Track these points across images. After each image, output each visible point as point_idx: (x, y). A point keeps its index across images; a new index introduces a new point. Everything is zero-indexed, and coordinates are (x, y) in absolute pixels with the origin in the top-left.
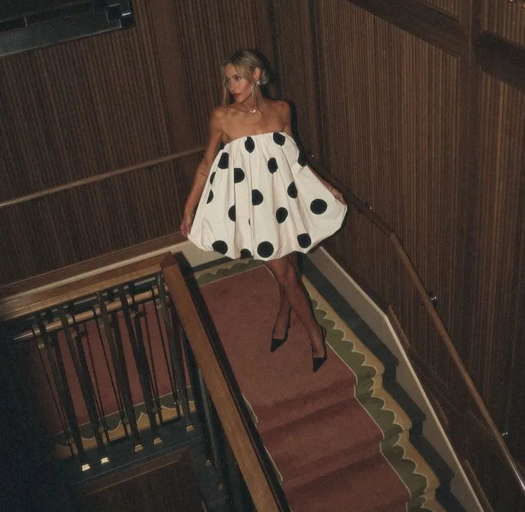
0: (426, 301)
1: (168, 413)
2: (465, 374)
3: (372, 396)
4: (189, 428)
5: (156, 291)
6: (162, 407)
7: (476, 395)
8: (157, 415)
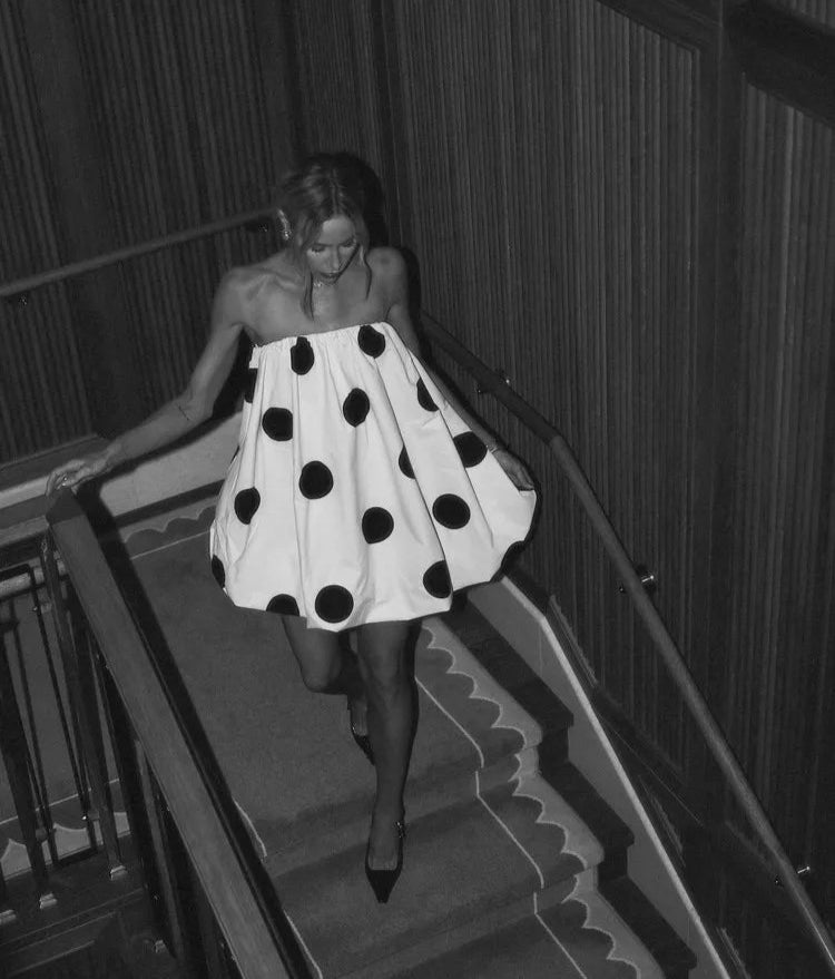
0: (632, 584)
1: (70, 840)
2: (718, 744)
3: (515, 794)
4: (117, 871)
5: (39, 574)
6: (55, 826)
7: (742, 787)
8: (45, 845)
